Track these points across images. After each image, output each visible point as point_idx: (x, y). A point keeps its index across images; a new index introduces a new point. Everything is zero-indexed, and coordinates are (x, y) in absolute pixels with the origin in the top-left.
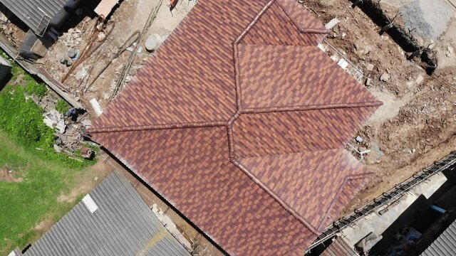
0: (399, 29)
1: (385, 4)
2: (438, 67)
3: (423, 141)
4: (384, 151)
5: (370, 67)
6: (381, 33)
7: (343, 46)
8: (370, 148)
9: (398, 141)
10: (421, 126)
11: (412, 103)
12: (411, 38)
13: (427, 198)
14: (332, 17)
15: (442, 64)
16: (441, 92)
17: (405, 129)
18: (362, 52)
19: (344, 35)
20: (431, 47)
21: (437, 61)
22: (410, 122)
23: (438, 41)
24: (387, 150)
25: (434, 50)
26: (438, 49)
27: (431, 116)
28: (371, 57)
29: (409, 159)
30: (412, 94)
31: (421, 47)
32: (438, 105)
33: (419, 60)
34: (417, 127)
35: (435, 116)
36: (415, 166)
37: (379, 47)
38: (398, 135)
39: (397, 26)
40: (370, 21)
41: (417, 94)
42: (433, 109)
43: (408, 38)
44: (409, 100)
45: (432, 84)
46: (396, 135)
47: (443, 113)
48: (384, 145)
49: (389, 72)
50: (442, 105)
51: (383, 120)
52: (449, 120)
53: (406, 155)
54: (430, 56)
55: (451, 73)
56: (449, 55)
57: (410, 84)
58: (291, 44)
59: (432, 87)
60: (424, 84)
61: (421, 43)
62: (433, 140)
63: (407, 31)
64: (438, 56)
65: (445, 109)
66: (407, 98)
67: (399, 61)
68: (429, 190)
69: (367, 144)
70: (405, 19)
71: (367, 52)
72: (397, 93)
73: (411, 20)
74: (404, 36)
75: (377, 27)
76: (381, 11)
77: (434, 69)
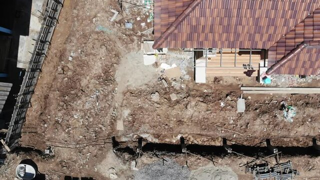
0: (174, 154)
1: (206, 165)
2: (111, 151)
3: (70, 73)
4: (97, 33)
5: (174, 97)
6: (182, 139)
7: (214, 95)
8: (113, 25)
9: (92, 51)
10: (84, 82)
11: (110, 97)
12: (157, 156)
13: (21, 37)
14: (247, 110)
15: (111, 157)
16: (91, 130)
17: (97, 68)
18: (193, 103)
19: (222, 104)
20: (133, 163)
21: (117, 156)
22: (98, 77)
23: (130, 174)
24: (96, 37)
25: (128, 163)
26: (125, 167)
27: (84, 99)
28: (182, 106)
29: (68, 48)
30: (117, 105)
31: (141, 155)
32: (85, 115)
33: (131, 146)
34: (88, 78)
35: (79, 102)
36: (56, 54)
37: (180, 122)
38: (98, 57)
39: (178, 155)
40: (200, 143)
41: (112, 109)
42: (87, 106)
43: (160, 153)
44: (115, 98)
45: (106, 131)
46: (100, 56)
47: (74, 112)
48: (102, 38)
49: (156, 104)
50: (82, 117)
51: (123, 60)
52: (63, 111)
53: (74, 48)
54: (127, 156)
55: (95, 156)
56: (111, 170)
57: (126, 112)
58: (303, 22)
59: (103, 129)
60: (112, 124)
61: (145, 159)
62: (61, 83)
63: (166, 158)
64: (120, 161)
65: (76, 117)
66: (118, 97)
67: (153, 124)
68: (25, 44)
69: (119, 25)
70: (177, 167)
71: (189, 107)
72: (131, 93)
73: (172, 170)
74: (163, 152)
75: (190, 143)
76: (203, 156)
77: (114, 147)
